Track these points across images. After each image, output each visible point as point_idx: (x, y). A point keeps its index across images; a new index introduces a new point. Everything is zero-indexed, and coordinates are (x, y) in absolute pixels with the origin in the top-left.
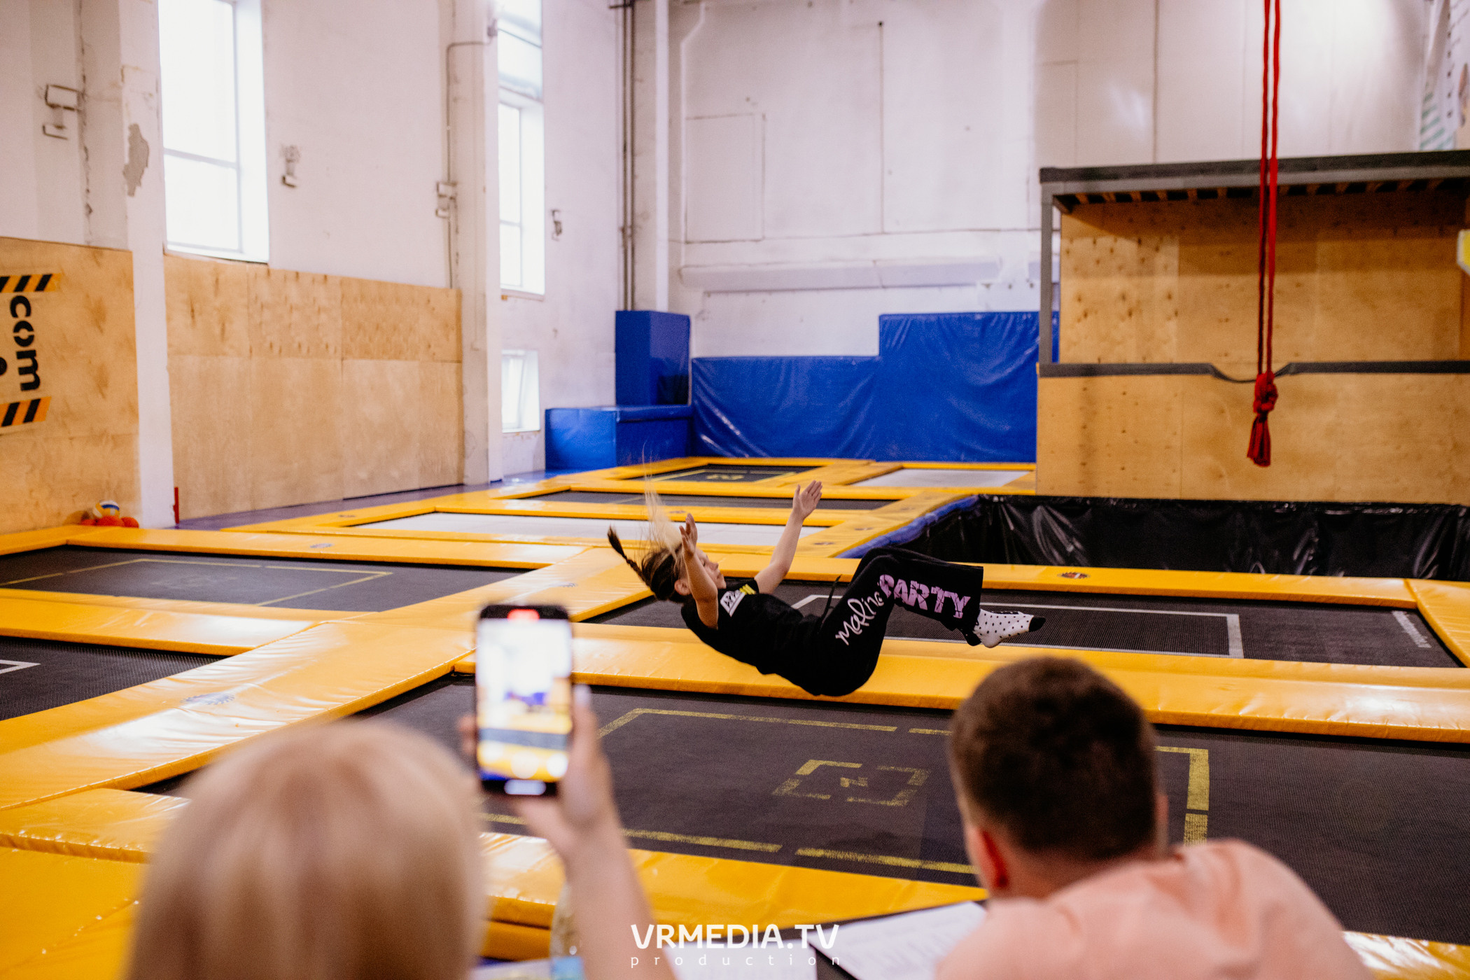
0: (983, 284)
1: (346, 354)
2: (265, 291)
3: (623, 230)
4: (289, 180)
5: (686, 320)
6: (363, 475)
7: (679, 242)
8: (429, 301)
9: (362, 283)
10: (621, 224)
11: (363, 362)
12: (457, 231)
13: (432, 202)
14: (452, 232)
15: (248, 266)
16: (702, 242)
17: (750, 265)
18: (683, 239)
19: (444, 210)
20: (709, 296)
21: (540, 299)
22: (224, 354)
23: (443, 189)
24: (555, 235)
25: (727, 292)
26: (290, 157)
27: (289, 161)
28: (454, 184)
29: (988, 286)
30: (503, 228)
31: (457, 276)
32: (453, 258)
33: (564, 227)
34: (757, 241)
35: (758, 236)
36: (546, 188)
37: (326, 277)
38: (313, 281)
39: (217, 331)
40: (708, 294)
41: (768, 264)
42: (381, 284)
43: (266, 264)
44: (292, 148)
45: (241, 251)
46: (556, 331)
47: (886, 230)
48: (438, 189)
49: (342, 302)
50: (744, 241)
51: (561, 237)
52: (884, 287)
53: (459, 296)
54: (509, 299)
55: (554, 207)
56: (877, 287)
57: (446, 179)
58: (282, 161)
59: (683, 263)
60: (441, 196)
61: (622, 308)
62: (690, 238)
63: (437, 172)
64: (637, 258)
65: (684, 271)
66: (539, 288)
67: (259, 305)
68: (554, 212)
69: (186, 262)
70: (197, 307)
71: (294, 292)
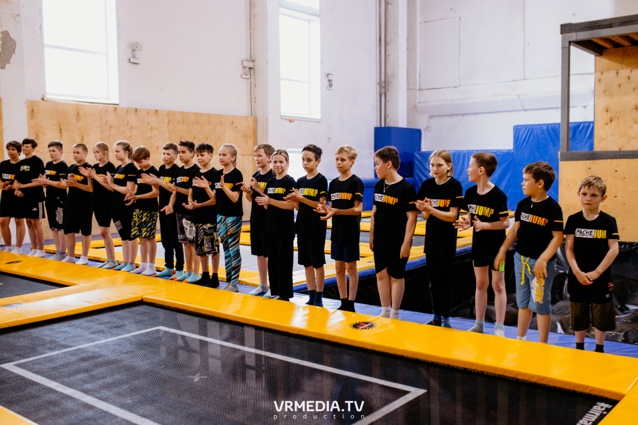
0: (582, 106)
2: (112, 119)
3: (380, 83)
4: (133, 60)
5: (419, 131)
7: (416, 90)
8: (233, 123)
9: (183, 114)
10: (378, 81)
12: (255, 86)
13: (240, 70)
14: (252, 87)
15: (100, 105)
16: (427, 89)
17: (451, 101)
18: (418, 88)
19: (246, 75)
20: (432, 118)
21: (319, 122)
23: (245, 64)
24: (328, 87)
25: (441, 116)
26: (134, 48)
27: (134, 50)
28: (253, 61)
29: (585, 107)
30: (282, 82)
31: (255, 109)
32: (252, 100)
33: (334, 83)
34: (456, 87)
35: (457, 85)
36: (322, 62)
37: (157, 111)
38: (148, 113)
40: (431, 117)
41: (460, 100)
42: (196, 114)
43: (117, 105)
44: (137, 43)
45: (108, 99)
46: (330, 138)
47: (526, 77)
48: (243, 64)
49: (168, 124)
50: (449, 87)
51: (332, 88)
52: (524, 110)
53: (256, 120)
54: (294, 121)
55: (328, 73)
56: (521, 110)
57: (249, 60)
58: (130, 49)
59: (417, 101)
60: (244, 67)
61: (379, 126)
62: (421, 88)
63: (244, 54)
64: (387, 99)
65: (417, 105)
66: (317, 115)
67: (108, 126)
68: (328, 75)
69: (56, 104)
70: (63, 128)
71: (133, 119)
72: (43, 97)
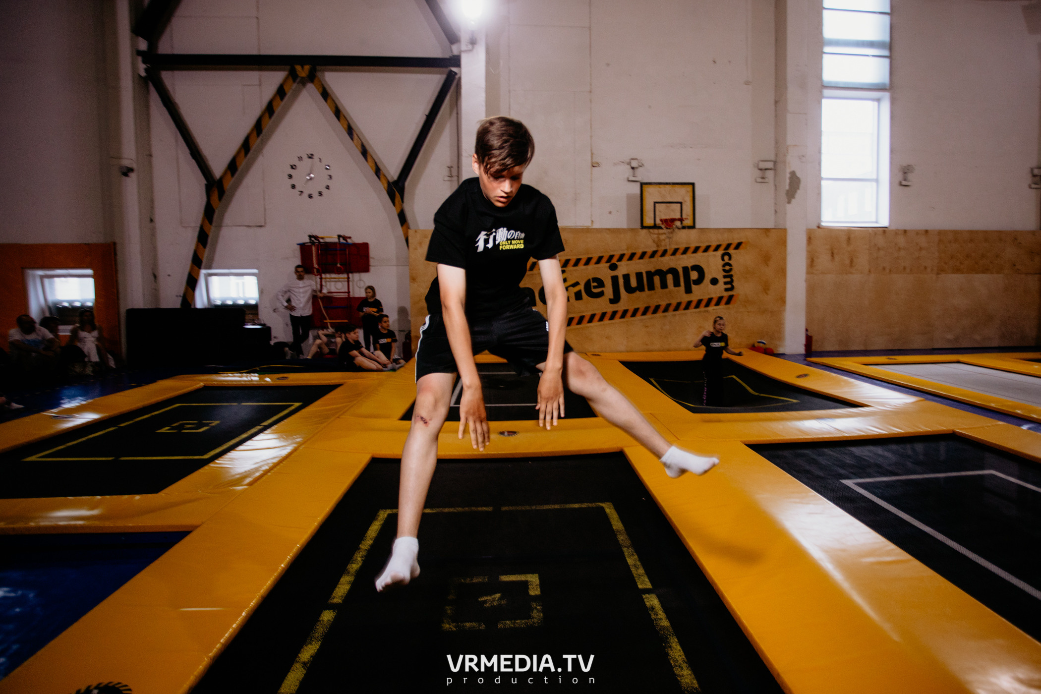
1: (940, 271)
2: (881, 241)
4: (904, 183)
6: (950, 336)
9: (955, 232)
11: (955, 275)
15: (869, 229)
19: (1036, 184)
22: (851, 273)
23: (1036, 172)
26: (906, 171)
27: (905, 173)
37: (927, 231)
38: (917, 234)
39: (847, 262)
42: (971, 232)
43: (886, 227)
44: (909, 166)
45: (876, 222)
48: (1032, 172)
49: (939, 244)
57: (1038, 165)
58: (901, 174)
60: (1034, 176)
63: (1031, 164)
67: (877, 248)
69: (830, 230)
70: (835, 251)
71: (901, 241)
72: (818, 225)
